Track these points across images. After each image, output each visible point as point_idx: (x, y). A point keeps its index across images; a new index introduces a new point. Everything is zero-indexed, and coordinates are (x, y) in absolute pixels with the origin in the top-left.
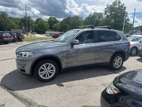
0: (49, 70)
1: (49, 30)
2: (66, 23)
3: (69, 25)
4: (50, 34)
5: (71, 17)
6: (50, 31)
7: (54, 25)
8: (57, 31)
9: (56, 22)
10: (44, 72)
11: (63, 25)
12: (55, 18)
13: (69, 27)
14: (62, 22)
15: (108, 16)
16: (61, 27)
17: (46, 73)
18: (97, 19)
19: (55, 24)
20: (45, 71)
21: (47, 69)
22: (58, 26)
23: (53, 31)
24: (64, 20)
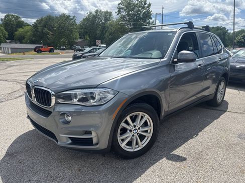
0: (139, 129)
1: (8, 41)
2: (46, 27)
3: (50, 30)
4: (11, 48)
5: (54, 16)
6: (10, 43)
7: (16, 31)
8: (26, 43)
9: (21, 24)
10: (128, 136)
11: (38, 31)
12: (17, 17)
13: (53, 35)
14: (35, 26)
15: (123, 17)
16: (34, 35)
17: (133, 136)
18: (103, 21)
19: (20, 30)
20: (131, 131)
21: (135, 126)
22: (26, 32)
23: (16, 43)
24: (39, 22)
